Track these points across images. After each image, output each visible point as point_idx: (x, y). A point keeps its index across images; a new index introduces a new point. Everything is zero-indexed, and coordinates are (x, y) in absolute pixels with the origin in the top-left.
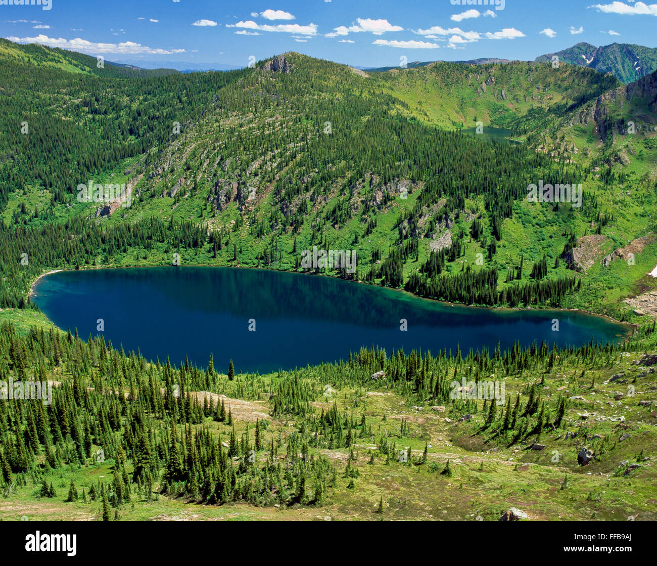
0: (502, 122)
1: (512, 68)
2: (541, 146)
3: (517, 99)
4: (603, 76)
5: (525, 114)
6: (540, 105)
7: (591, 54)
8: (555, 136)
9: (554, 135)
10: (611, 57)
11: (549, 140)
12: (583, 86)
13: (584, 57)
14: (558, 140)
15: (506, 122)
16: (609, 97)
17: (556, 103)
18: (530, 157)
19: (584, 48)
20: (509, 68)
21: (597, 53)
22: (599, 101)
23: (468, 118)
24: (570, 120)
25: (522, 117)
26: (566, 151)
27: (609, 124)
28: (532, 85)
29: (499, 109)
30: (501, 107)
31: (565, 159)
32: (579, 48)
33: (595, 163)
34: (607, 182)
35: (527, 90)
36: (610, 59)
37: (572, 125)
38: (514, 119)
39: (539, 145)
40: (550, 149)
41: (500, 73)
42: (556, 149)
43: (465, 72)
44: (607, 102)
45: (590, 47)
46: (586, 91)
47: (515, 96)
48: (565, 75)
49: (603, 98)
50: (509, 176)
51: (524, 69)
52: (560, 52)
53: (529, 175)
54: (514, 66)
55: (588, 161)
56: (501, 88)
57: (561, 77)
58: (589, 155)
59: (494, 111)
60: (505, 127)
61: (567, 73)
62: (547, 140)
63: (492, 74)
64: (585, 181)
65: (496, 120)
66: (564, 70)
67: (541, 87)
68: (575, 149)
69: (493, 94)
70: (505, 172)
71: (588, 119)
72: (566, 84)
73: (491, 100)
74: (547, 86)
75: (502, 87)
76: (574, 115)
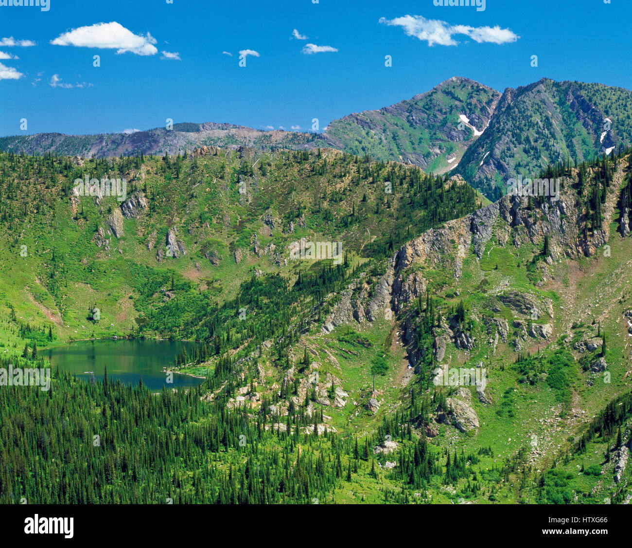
0: (169, 320)
1: (194, 167)
2: (244, 390)
3: (212, 254)
4: (441, 186)
5: (232, 298)
6: (273, 270)
7: (483, 109)
8: (284, 360)
9: (281, 356)
10: (536, 118)
11: (267, 371)
12: (391, 216)
13: (464, 119)
14: (291, 371)
15: (181, 321)
16: (427, 247)
17: (318, 263)
18: (201, 423)
19: (462, 94)
20: (186, 165)
21: (499, 108)
22: (401, 257)
23: (71, 314)
24: (327, 312)
25: (225, 307)
26: (313, 400)
27: (425, 321)
28: (252, 215)
29: (161, 284)
30: (166, 280)
31: (306, 421)
32: (448, 93)
33: (387, 429)
34: (411, 481)
35: (239, 228)
36: (531, 125)
37: (331, 327)
38: (203, 311)
39: (239, 386)
40: (269, 395)
41: (161, 180)
42: (283, 396)
43: (61, 179)
44: (421, 261)
45: (478, 90)
46: (397, 227)
47: (205, 247)
48: (340, 186)
49: (410, 251)
50: (135, 478)
51: (228, 170)
52: (398, 107)
53: (191, 474)
54: (201, 162)
55: (373, 426)
56: (164, 225)
57: (329, 190)
58: (376, 411)
59: (148, 290)
60: (178, 336)
61: (347, 180)
62: (262, 373)
63: (140, 184)
64: (349, 479)
65: (152, 316)
66: (337, 170)
67: (277, 219)
68: (340, 393)
69: (144, 242)
70: (124, 468)
71: (375, 309)
72: (344, 208)
73: (138, 260)
74: (293, 215)
75: (170, 223)
76: (336, 300)
